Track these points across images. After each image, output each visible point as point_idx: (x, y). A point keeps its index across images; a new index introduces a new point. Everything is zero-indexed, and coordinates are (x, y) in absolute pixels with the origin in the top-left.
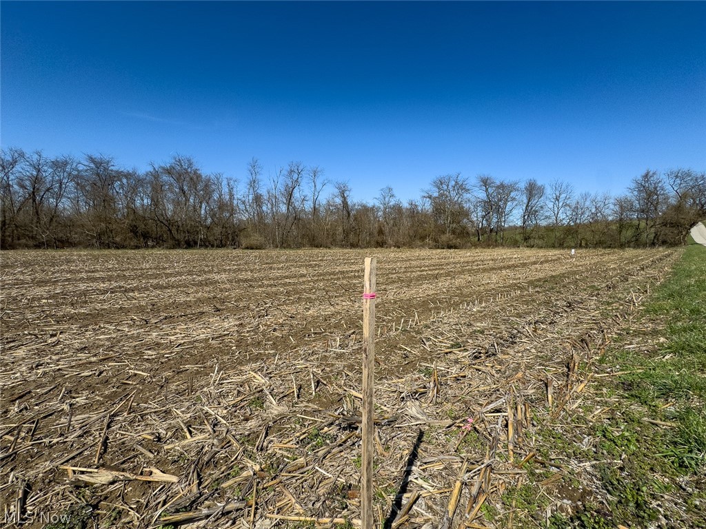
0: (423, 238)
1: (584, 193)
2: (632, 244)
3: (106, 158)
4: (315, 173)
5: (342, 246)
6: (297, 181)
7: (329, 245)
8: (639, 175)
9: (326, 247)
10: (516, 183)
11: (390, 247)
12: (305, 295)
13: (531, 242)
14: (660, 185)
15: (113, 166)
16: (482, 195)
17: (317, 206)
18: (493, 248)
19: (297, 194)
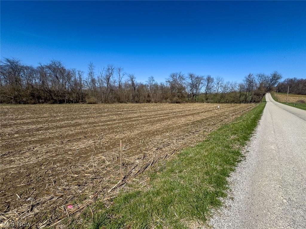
0: (166, 99)
1: (228, 81)
2: (244, 102)
3: (16, 60)
4: (119, 70)
5: (132, 102)
6: (111, 73)
7: (126, 102)
8: (247, 75)
9: (125, 103)
10: (203, 77)
11: (153, 103)
12: (115, 130)
13: (208, 100)
14: (254, 79)
15: (20, 64)
16: (190, 81)
17: (121, 84)
18: (194, 103)
19: (111, 79)
